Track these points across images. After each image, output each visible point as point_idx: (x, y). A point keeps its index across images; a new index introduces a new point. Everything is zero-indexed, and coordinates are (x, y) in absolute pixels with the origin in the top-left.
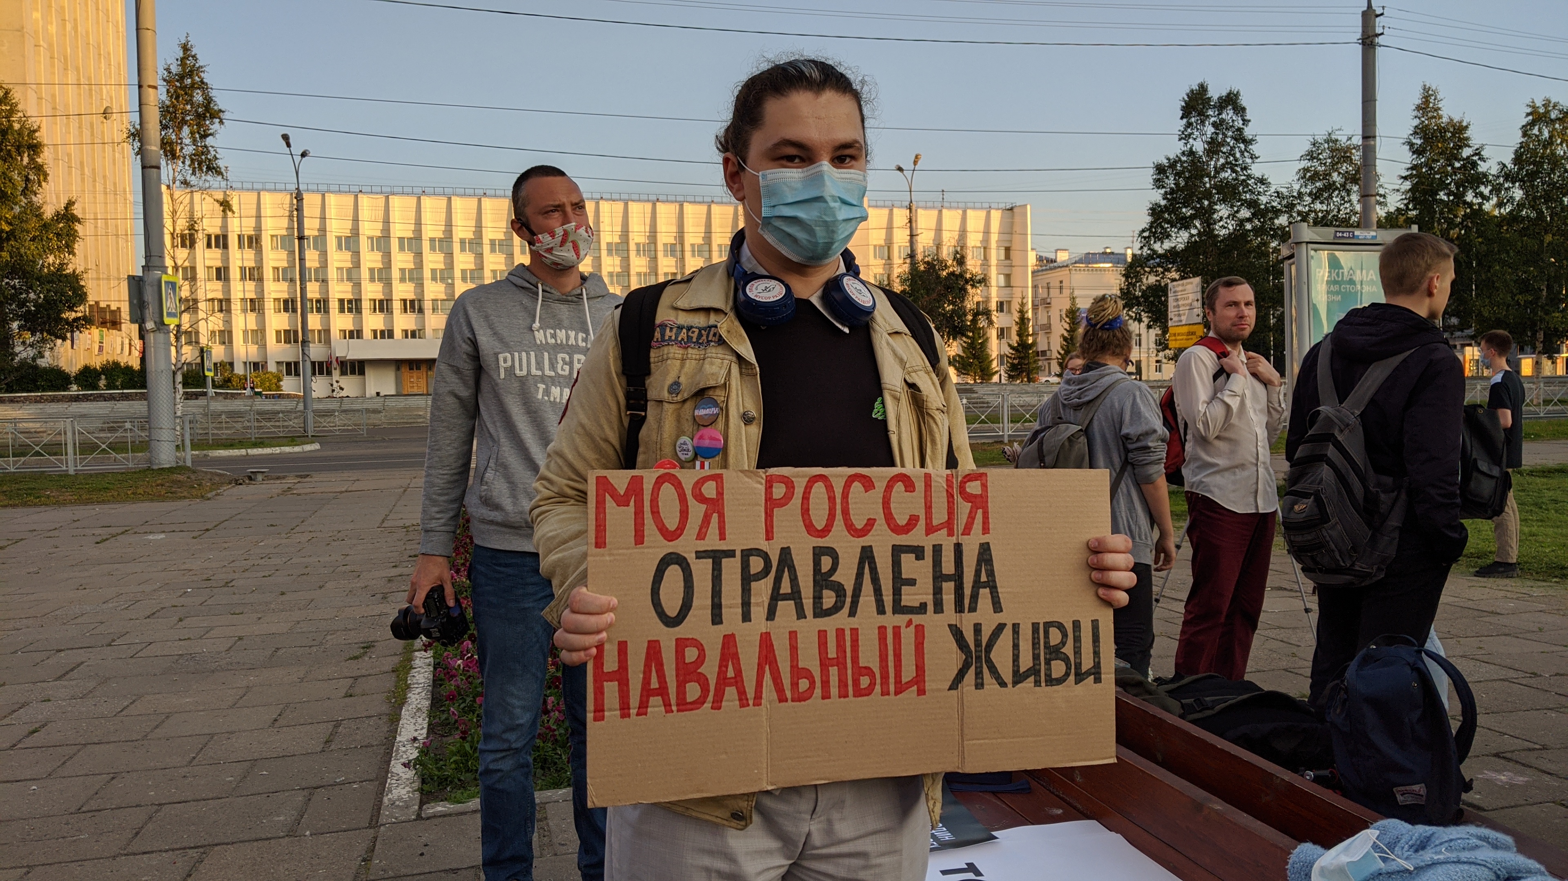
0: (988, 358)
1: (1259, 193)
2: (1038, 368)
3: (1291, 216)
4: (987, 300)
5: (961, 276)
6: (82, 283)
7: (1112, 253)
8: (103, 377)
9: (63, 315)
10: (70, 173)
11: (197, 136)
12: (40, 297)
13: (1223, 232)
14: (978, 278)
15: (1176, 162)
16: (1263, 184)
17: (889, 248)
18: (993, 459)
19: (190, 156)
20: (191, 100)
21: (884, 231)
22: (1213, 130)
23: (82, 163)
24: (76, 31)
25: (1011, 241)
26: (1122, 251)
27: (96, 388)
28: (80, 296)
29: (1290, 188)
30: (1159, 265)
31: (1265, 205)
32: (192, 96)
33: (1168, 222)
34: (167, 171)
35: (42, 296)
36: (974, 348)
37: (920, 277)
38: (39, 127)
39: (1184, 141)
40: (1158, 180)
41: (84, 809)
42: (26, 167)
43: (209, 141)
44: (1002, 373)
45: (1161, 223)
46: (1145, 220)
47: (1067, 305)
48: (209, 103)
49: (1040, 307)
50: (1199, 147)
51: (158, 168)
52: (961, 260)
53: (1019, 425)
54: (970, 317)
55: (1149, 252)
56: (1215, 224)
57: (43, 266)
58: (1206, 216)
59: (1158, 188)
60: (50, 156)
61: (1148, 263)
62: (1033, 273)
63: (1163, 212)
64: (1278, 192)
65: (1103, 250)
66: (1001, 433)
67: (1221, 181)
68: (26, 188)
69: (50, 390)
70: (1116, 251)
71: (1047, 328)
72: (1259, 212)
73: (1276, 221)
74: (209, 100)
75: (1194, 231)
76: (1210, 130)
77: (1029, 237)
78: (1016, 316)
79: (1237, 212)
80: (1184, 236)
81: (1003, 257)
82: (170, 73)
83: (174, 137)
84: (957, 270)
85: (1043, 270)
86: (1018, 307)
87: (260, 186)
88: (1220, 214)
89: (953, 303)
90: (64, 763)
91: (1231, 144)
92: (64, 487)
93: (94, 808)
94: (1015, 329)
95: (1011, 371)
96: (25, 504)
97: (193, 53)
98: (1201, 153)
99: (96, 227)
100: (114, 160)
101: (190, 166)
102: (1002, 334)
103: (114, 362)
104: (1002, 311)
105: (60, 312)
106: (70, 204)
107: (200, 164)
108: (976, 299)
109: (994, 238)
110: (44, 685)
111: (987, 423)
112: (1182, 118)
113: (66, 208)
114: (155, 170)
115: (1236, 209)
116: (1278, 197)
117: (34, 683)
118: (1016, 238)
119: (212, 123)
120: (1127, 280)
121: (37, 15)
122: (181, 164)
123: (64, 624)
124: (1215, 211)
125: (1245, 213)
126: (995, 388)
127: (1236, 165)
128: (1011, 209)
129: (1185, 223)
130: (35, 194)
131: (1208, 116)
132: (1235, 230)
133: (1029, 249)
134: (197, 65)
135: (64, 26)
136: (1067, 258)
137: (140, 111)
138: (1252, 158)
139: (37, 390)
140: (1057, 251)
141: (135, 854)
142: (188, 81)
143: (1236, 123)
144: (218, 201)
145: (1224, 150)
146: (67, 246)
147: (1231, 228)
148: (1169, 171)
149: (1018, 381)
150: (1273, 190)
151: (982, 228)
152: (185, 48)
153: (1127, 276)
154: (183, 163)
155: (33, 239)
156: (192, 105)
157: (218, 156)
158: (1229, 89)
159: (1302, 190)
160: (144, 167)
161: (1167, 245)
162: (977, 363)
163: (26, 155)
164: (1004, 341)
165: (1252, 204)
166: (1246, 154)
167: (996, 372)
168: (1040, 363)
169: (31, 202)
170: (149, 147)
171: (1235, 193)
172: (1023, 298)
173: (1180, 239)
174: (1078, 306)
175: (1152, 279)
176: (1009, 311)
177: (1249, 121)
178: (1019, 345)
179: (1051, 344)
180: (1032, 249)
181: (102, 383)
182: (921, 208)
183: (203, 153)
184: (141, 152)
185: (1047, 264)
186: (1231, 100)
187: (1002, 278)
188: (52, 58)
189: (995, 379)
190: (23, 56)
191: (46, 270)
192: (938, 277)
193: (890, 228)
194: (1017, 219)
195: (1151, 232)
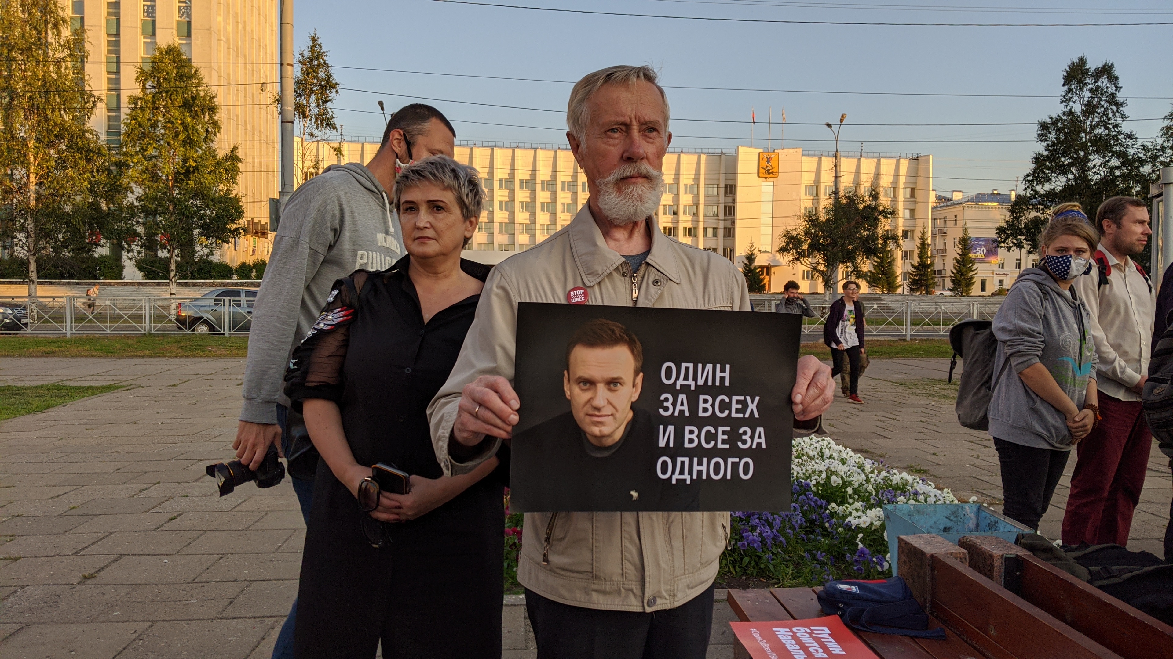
0: (893, 274)
1: (1128, 146)
2: (935, 284)
3: (1155, 165)
4: (896, 227)
5: (875, 208)
6: (241, 204)
7: (999, 194)
8: (254, 270)
9: (228, 226)
10: (238, 129)
11: (320, 101)
12: (213, 213)
13: (1096, 177)
14: (889, 210)
15: (1057, 120)
16: (1132, 139)
17: (817, 187)
18: (898, 353)
19: (315, 115)
20: (317, 76)
21: (813, 174)
22: (1090, 95)
23: (246, 122)
24: (245, 30)
25: (916, 183)
26: (1008, 193)
27: (249, 278)
28: (239, 213)
29: (1154, 143)
30: (1039, 203)
31: (1133, 156)
32: (318, 73)
33: (1049, 168)
34: (298, 126)
35: (214, 212)
36: (883, 267)
37: (842, 208)
38: (216, 95)
39: (1064, 104)
40: (1042, 135)
41: (197, 580)
42: (206, 123)
43: (329, 105)
44: (905, 286)
45: (1042, 169)
46: (1029, 167)
47: (960, 234)
48: (329, 78)
49: (938, 236)
50: (1077, 108)
51: (292, 122)
52: (875, 196)
53: (919, 327)
54: (881, 241)
55: (1032, 192)
56: (1089, 170)
57: (215, 191)
58: (1082, 164)
59: (1042, 141)
60: (225, 116)
61: (1031, 201)
62: (933, 208)
63: (1046, 161)
64: (1143, 146)
65: (991, 192)
66: (904, 333)
67: (1095, 136)
68: (206, 137)
69: (219, 279)
70: (1002, 193)
71: (943, 252)
72: (1126, 161)
73: (1141, 169)
74: (329, 76)
75: (1071, 176)
76: (1087, 95)
77: (931, 179)
78: (918, 242)
79: (1109, 161)
80: (1063, 179)
81: (908, 196)
82: (303, 56)
83: (305, 102)
84: (873, 204)
85: (941, 207)
86: (920, 235)
87: (363, 139)
88: (1094, 163)
89: (868, 230)
90: (189, 544)
91: (1105, 106)
92: (221, 345)
93: (204, 580)
94: (917, 252)
95: (912, 285)
96: (194, 356)
97: (319, 43)
98: (1079, 114)
99: (254, 166)
100: (267, 120)
101: (315, 123)
102: (906, 255)
103: (262, 261)
104: (906, 238)
105: (225, 224)
106: (235, 148)
107: (321, 122)
108: (887, 228)
109: (902, 180)
110: (186, 485)
111: (893, 325)
112: (1064, 85)
113: (232, 152)
114: (290, 124)
115: (1107, 159)
116: (1144, 149)
117: (179, 483)
118: (920, 181)
119: (331, 93)
120: (1012, 215)
121: (220, 19)
122: (309, 122)
123: (207, 441)
124: (1090, 160)
125: (1115, 162)
126: (899, 298)
127: (1109, 124)
128: (917, 159)
129: (1063, 170)
130: (212, 141)
131: (1086, 84)
132: (1105, 175)
133: (931, 189)
134: (322, 51)
135: (237, 26)
136: (961, 197)
137: (281, 82)
138: (1122, 118)
139: (211, 278)
140: (953, 192)
141: (227, 618)
142: (315, 63)
143: (1110, 89)
144: (333, 148)
145: (1099, 111)
146: (232, 178)
147: (1102, 174)
148: (1052, 128)
149: (918, 294)
150: (1139, 144)
151: (892, 173)
152: (314, 39)
153: (1012, 211)
154: (311, 120)
155: (210, 173)
156: (318, 79)
157: (334, 116)
158: (1104, 62)
159: (1165, 144)
160: (282, 122)
161: (1047, 187)
162: (885, 278)
163: (207, 114)
164: (907, 261)
165: (1122, 155)
166: (1117, 114)
167: (900, 286)
168: (936, 280)
169: (209, 148)
170: (286, 108)
171: (1107, 146)
172: (925, 228)
173: (1058, 183)
174: (969, 235)
175: (1033, 214)
176: (913, 238)
177: (1121, 87)
178: (920, 265)
179: (946, 265)
180: (933, 190)
181: (254, 274)
182: (844, 157)
183: (324, 114)
184: (282, 113)
185: (944, 202)
186: (1106, 71)
187: (907, 212)
188: (229, 48)
189: (899, 291)
190: (210, 47)
191: (217, 194)
192: (857, 209)
193: (818, 171)
194: (922, 165)
195: (1034, 176)
